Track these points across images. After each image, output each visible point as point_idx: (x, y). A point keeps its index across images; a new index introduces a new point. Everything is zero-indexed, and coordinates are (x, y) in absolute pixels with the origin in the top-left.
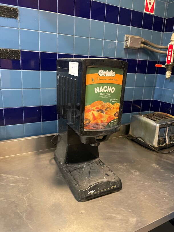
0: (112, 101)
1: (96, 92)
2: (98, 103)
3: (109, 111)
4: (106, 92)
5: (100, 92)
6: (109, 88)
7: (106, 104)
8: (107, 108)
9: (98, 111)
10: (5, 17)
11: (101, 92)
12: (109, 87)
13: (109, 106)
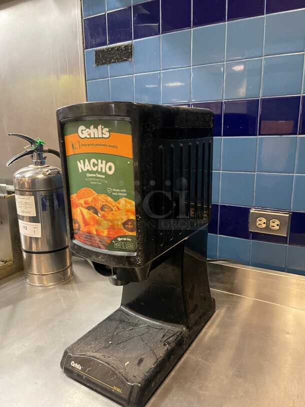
0: (113, 194)
1: (80, 171)
2: (86, 191)
3: (108, 214)
4: (97, 172)
5: (86, 170)
6: (102, 163)
7: (102, 198)
8: (103, 205)
9: (89, 208)
10: (115, 62)
11: (88, 171)
12: (100, 161)
13: (107, 202)
